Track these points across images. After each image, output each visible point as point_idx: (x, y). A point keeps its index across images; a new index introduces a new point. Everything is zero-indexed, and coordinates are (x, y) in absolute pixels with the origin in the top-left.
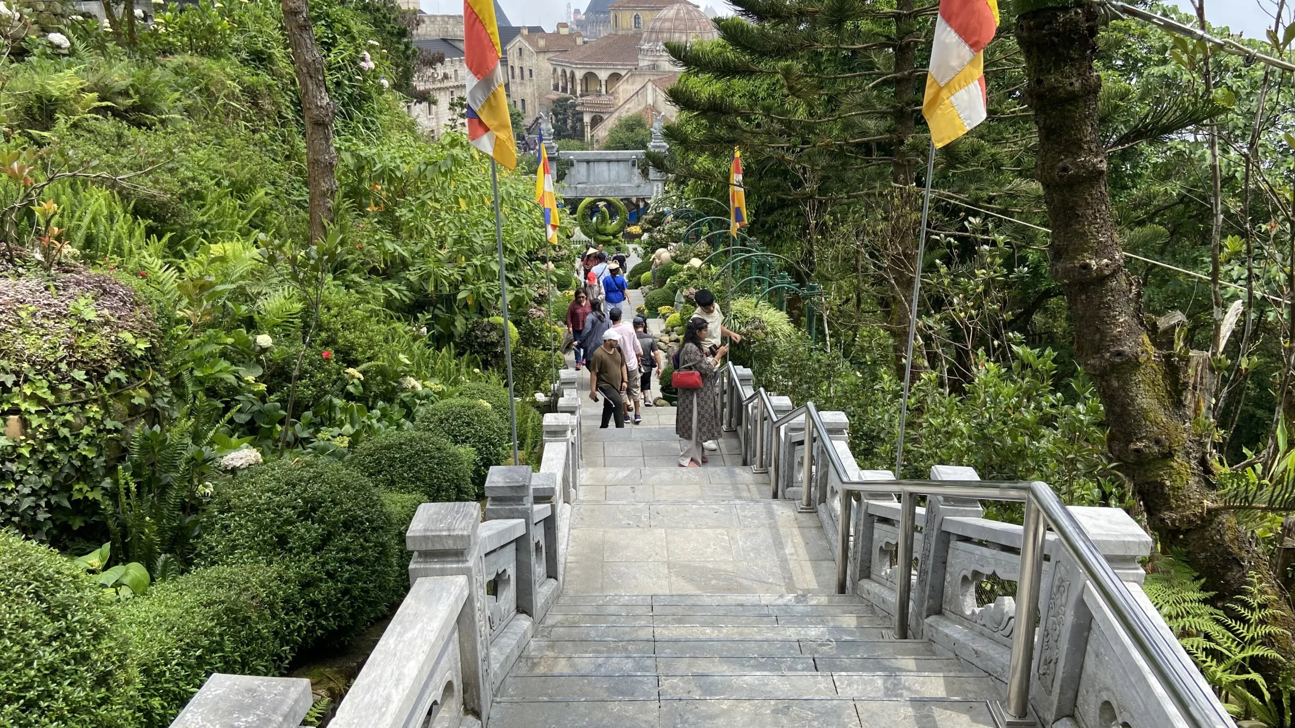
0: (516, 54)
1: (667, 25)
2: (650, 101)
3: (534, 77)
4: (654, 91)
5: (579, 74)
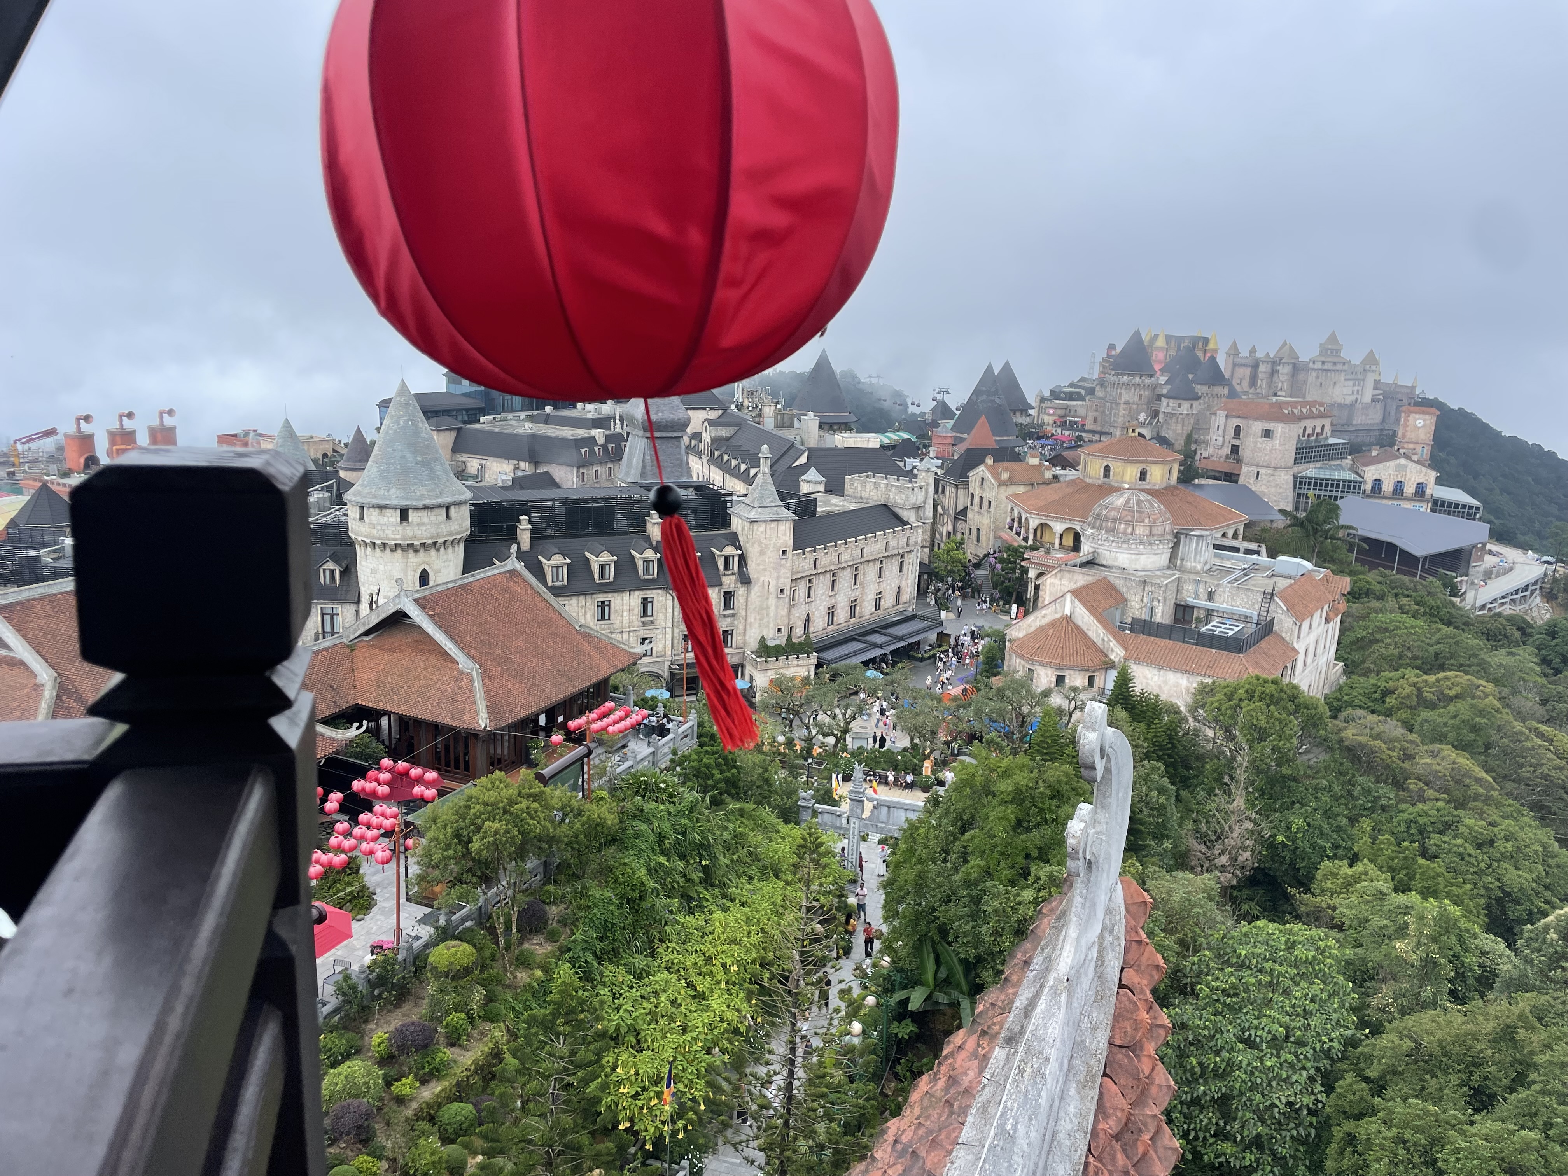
0: (978, 483)
1: (1113, 514)
2: (1067, 612)
3: (992, 510)
4: (1072, 602)
5: (1033, 523)
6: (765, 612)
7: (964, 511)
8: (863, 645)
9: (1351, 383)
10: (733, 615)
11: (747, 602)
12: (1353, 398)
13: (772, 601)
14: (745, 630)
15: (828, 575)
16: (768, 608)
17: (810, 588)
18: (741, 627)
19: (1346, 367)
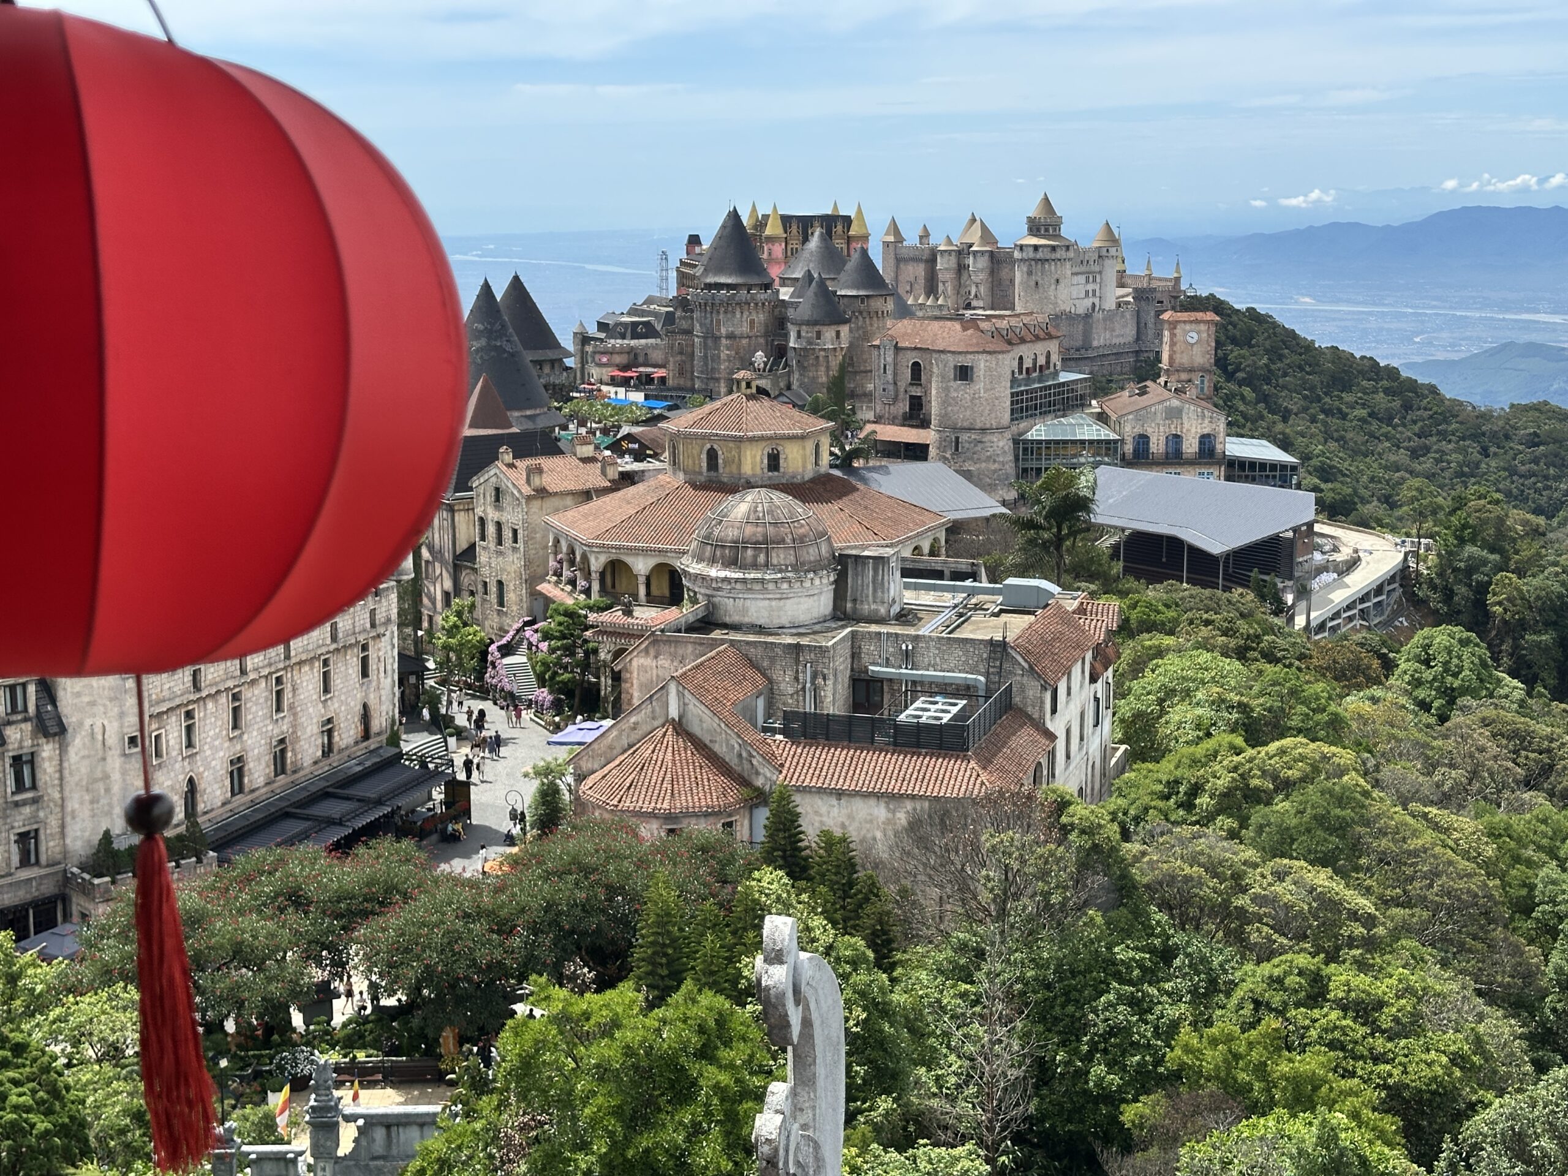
0: (490, 497)
3: (520, 545)
4: (680, 695)
5: (596, 563)
6: (101, 786)
7: (470, 552)
8: (307, 824)
9: (1082, 279)
10: (35, 801)
11: (61, 771)
12: (1088, 303)
13: (115, 762)
14: (63, 826)
15: (223, 699)
16: (106, 777)
17: (189, 729)
18: (53, 823)
19: (1071, 254)
